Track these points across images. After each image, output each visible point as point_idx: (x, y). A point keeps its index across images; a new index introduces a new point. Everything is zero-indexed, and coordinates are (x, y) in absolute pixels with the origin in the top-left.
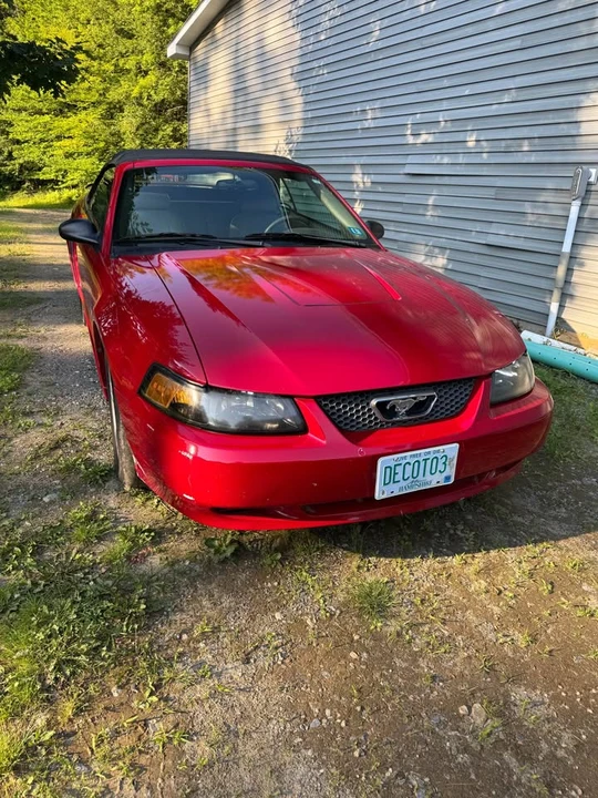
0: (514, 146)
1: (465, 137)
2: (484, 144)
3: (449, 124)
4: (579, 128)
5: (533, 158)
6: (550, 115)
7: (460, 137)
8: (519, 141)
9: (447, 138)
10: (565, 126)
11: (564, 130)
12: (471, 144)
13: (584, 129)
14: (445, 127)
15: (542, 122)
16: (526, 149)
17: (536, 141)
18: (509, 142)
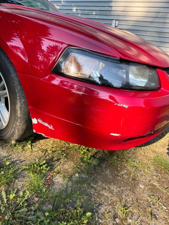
0: (90, 12)
1: (72, 8)
2: (79, 11)
3: (65, 3)
4: (112, 8)
5: (97, 17)
6: (102, 3)
7: (70, 8)
8: (92, 11)
9: (65, 8)
10: (107, 7)
11: (107, 8)
12: (74, 11)
13: (114, 9)
14: (63, 4)
15: (99, 5)
16: (94, 14)
17: (98, 11)
18: (88, 11)
